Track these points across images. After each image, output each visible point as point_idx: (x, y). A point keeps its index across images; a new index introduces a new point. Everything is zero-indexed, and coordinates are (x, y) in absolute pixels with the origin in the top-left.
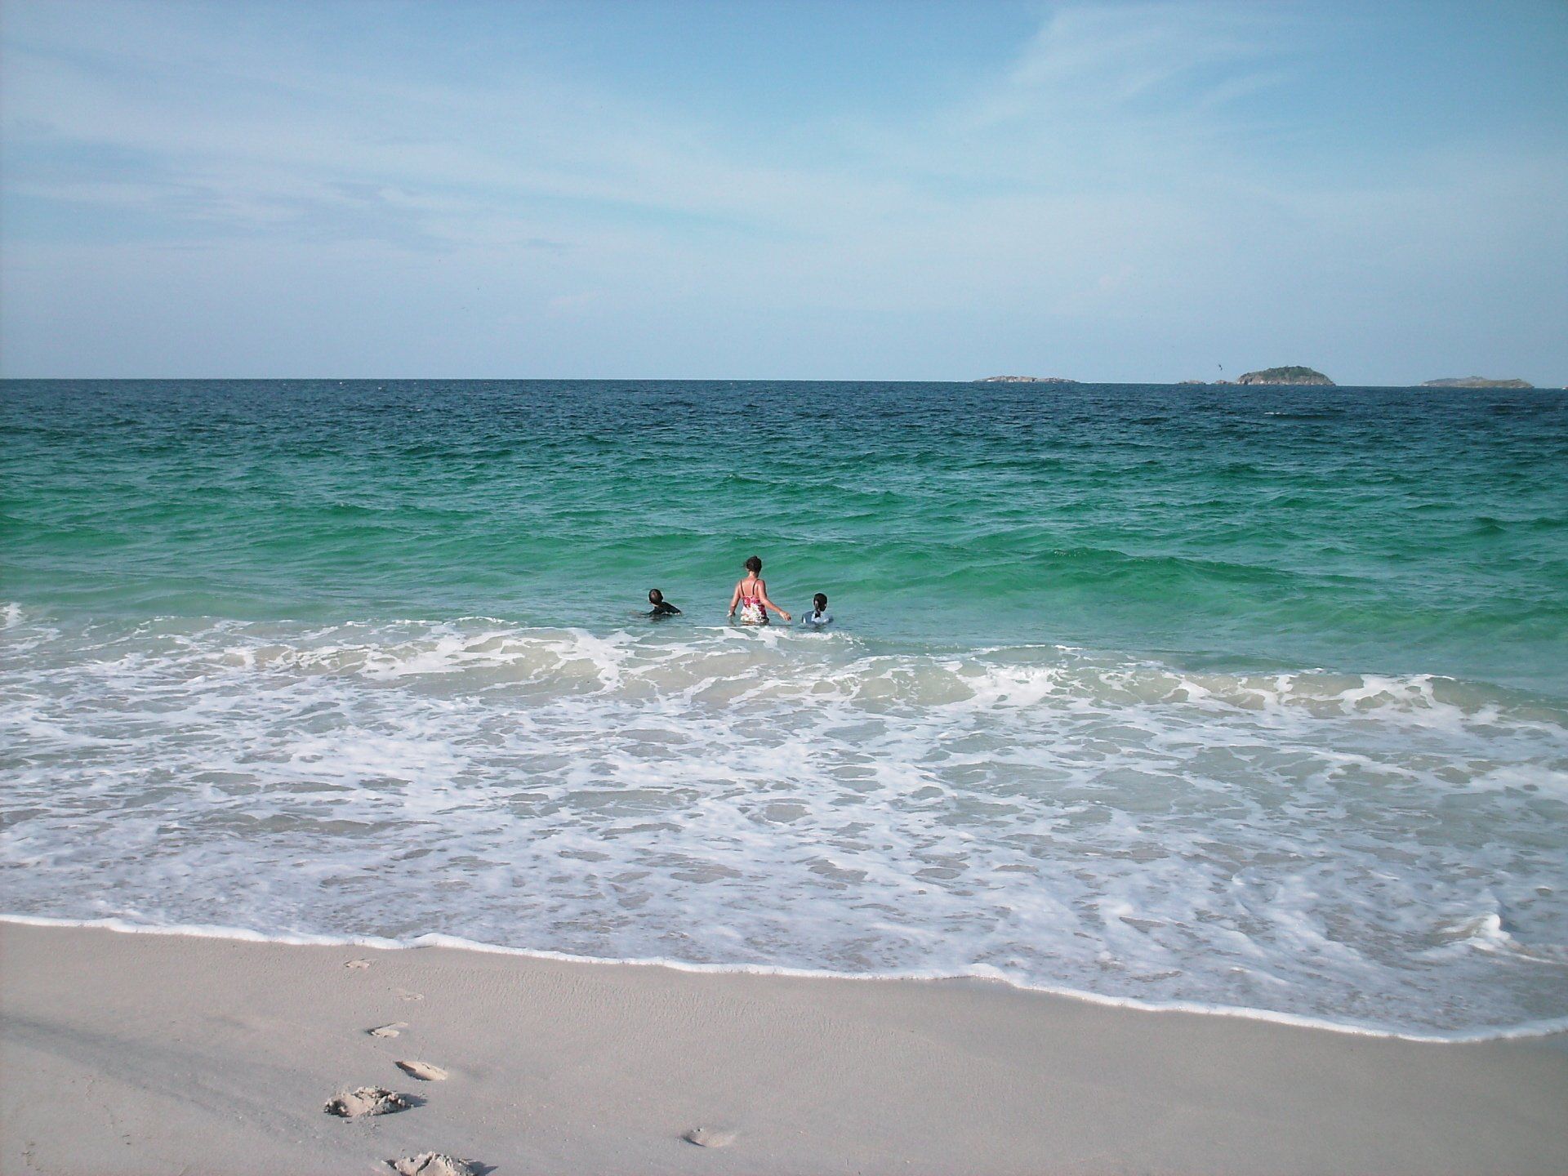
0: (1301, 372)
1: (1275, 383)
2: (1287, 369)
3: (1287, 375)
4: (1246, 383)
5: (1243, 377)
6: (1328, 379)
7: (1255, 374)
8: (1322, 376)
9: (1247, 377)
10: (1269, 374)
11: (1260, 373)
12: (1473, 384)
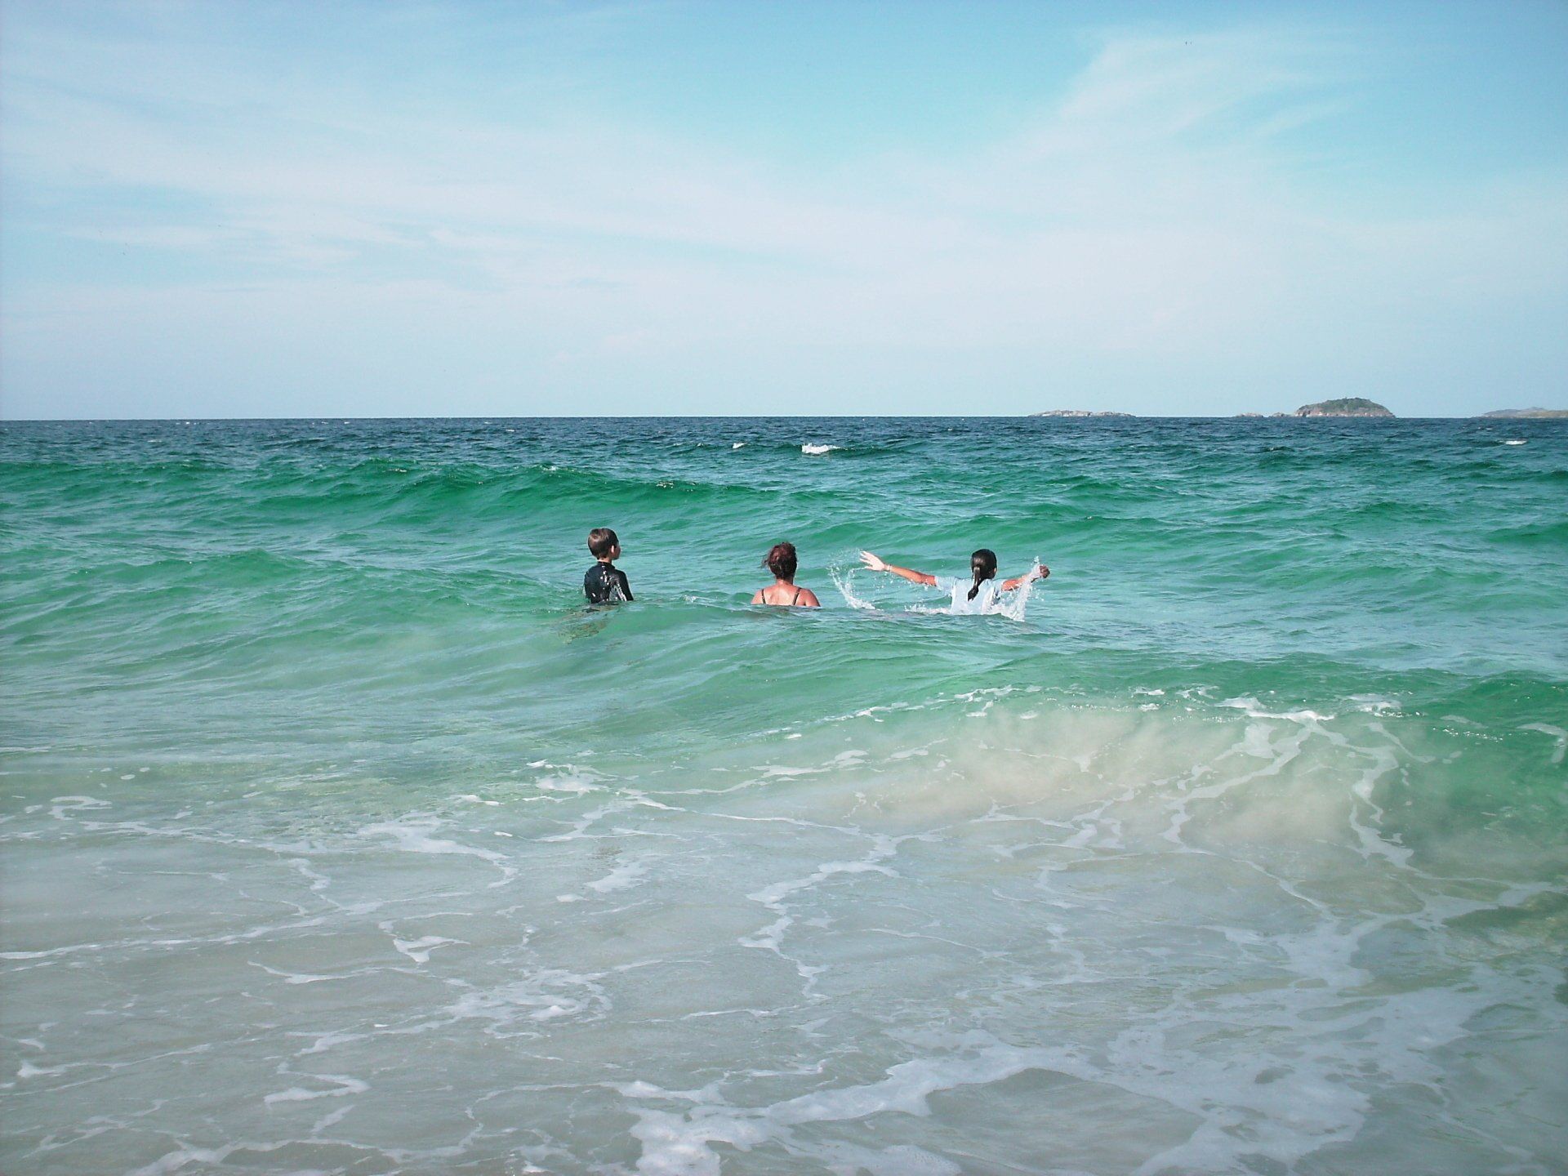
0: (1360, 403)
1: (1333, 415)
2: (1346, 401)
3: (1346, 407)
4: (1304, 415)
5: (1303, 408)
6: (1387, 411)
7: (1313, 406)
8: (1381, 408)
9: (1305, 409)
10: (1325, 407)
11: (1318, 405)
12: (1536, 414)
